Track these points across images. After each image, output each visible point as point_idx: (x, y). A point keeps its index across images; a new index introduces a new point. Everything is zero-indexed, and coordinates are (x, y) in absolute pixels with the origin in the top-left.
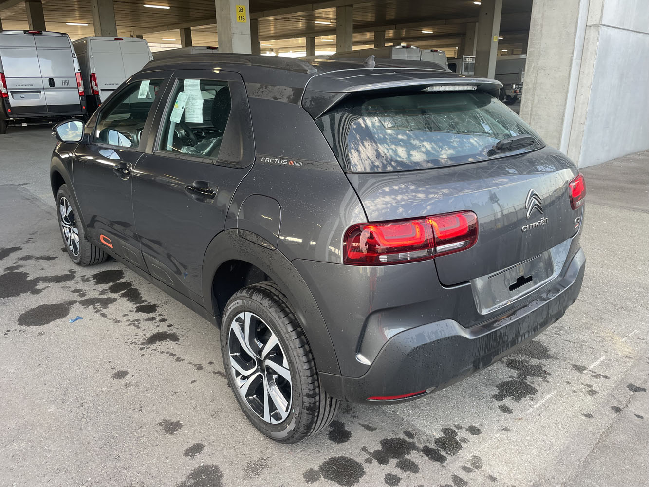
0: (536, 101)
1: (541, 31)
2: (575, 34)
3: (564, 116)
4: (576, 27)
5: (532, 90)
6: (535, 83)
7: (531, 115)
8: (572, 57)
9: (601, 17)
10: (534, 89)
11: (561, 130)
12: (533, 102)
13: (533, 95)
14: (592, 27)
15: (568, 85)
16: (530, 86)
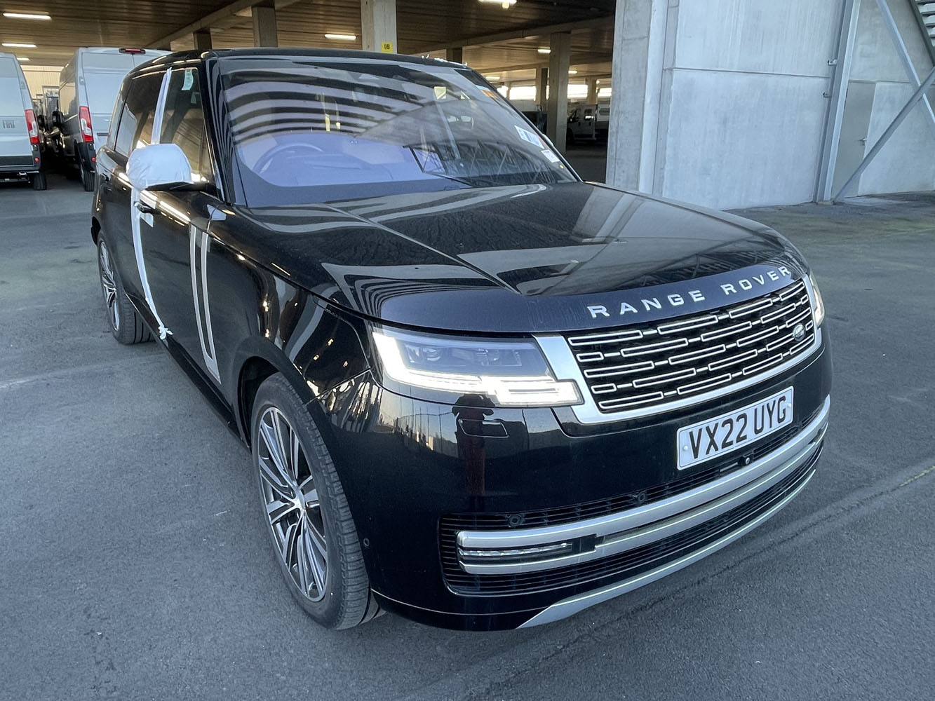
0: (619, 146)
1: (620, 75)
2: (646, 77)
3: (640, 160)
4: (646, 71)
5: (615, 135)
6: (617, 128)
7: (616, 159)
8: (644, 101)
9: (674, 60)
10: (617, 132)
11: (638, 174)
12: (616, 146)
13: (616, 140)
14: (667, 71)
15: (642, 128)
16: (614, 130)
